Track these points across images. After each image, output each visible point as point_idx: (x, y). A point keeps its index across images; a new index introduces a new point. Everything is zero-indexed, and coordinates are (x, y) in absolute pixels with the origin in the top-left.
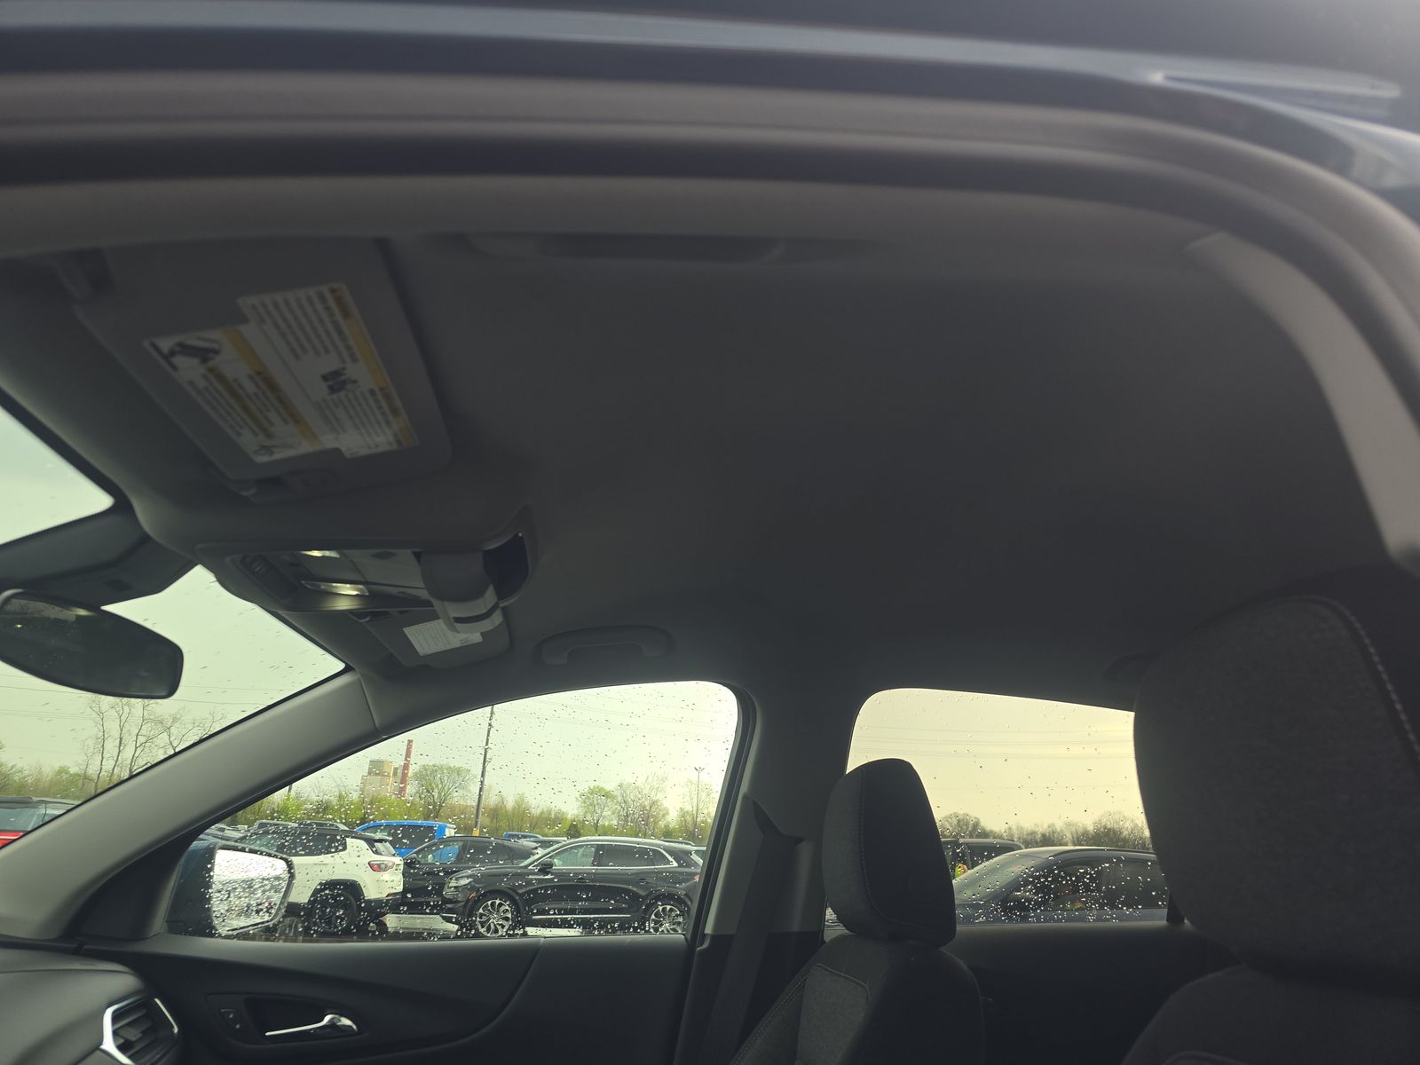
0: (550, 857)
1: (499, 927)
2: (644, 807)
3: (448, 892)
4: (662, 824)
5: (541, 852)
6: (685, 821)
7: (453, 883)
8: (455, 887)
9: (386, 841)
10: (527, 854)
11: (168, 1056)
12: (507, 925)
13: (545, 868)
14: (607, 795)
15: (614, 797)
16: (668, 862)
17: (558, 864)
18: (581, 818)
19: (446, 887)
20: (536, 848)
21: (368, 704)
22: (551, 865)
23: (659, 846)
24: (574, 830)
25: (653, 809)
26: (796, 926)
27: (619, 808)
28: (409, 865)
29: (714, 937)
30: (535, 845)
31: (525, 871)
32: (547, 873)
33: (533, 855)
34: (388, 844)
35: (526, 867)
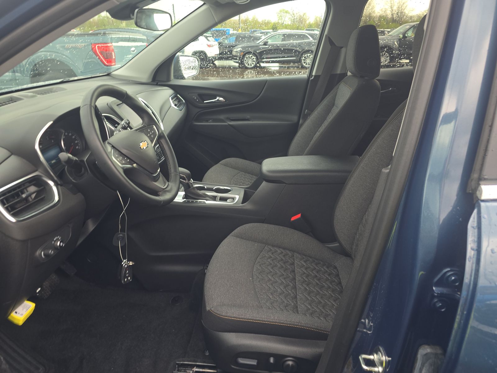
0: (267, 39)
1: (252, 64)
2: (301, 16)
3: (234, 53)
4: (307, 22)
5: (263, 37)
6: (317, 20)
7: (235, 50)
8: (236, 52)
9: (211, 37)
10: (259, 38)
11: (184, 107)
12: (254, 63)
13: (265, 44)
14: (287, 12)
15: (289, 13)
16: (309, 39)
17: (270, 42)
18: (277, 22)
19: (233, 51)
20: (262, 36)
21: (212, 15)
22: (267, 42)
23: (306, 33)
24: (275, 28)
25: (304, 17)
26: (339, 72)
27: (291, 17)
28: (220, 43)
29: (315, 76)
30: (261, 35)
31: (258, 45)
32: (267, 45)
33: (261, 38)
34: (212, 37)
35: (259, 43)
